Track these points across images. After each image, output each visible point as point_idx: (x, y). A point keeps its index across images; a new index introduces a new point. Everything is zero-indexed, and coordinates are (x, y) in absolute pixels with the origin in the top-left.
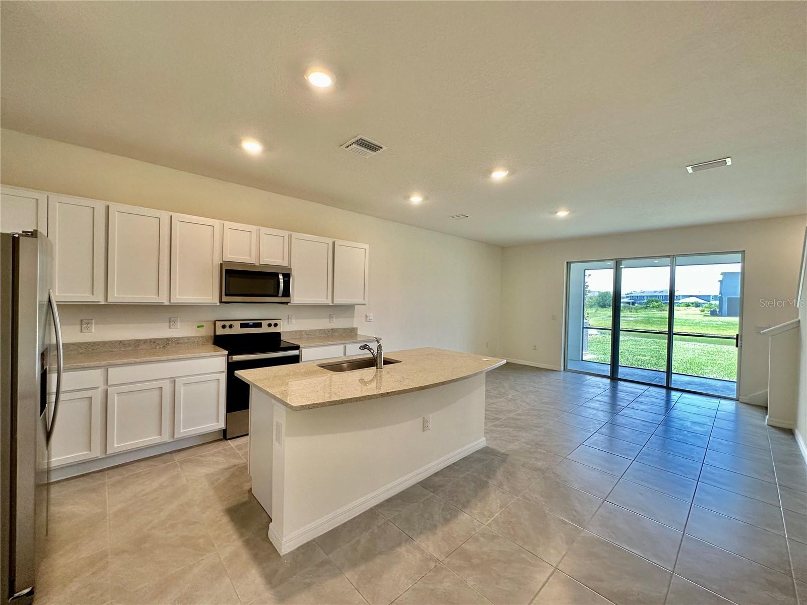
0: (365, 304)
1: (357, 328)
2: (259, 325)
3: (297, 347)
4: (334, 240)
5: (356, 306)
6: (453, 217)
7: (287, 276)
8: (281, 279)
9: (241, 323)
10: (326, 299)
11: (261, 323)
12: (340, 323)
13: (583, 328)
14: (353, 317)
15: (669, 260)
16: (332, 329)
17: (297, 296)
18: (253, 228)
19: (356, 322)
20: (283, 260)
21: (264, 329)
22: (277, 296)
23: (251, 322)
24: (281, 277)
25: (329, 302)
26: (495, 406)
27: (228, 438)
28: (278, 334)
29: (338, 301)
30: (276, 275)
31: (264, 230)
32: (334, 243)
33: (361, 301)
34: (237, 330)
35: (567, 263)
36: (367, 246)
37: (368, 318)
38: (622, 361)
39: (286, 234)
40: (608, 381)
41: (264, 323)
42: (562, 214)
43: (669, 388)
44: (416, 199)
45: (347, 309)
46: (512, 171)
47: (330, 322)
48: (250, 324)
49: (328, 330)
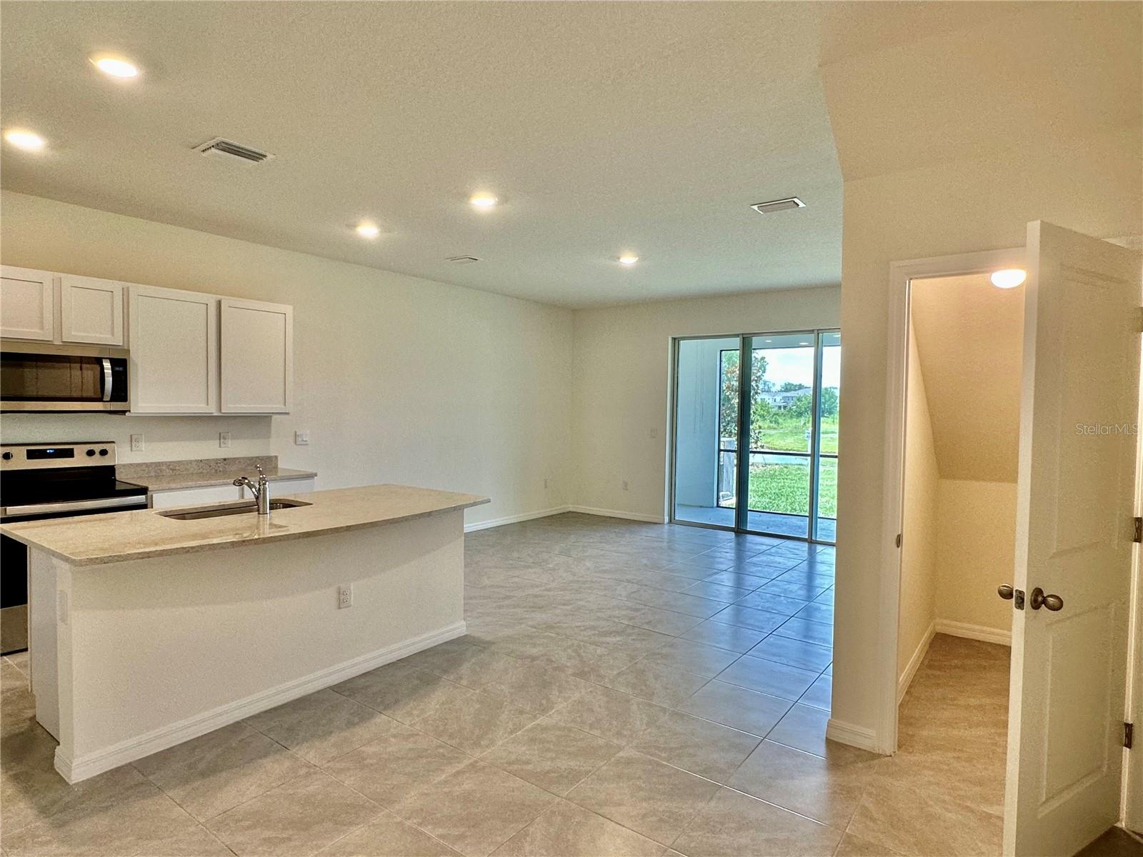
0: (288, 414)
1: (276, 457)
2: (69, 454)
3: (143, 491)
4: (219, 297)
5: (274, 417)
6: (453, 259)
7: (121, 367)
8: (108, 369)
9: (28, 451)
10: (205, 405)
11: (72, 450)
12: (239, 448)
13: (720, 450)
14: (267, 436)
15: (812, 336)
16: (225, 459)
17: (143, 399)
18: (47, 276)
19: (276, 446)
20: (113, 335)
21: (79, 460)
22: (100, 400)
23: (50, 449)
24: (107, 365)
25: (212, 409)
26: (516, 579)
28: (111, 469)
29: (229, 408)
30: (99, 361)
31: (69, 280)
32: (219, 303)
33: (278, 407)
34: (21, 462)
35: (674, 339)
36: (289, 309)
37: (299, 439)
38: (752, 501)
39: (117, 286)
40: (732, 535)
41: (79, 450)
42: (628, 260)
43: (812, 542)
44: (368, 230)
45: (258, 422)
46: (504, 199)
47: (220, 447)
48: (48, 451)
49: (217, 461)
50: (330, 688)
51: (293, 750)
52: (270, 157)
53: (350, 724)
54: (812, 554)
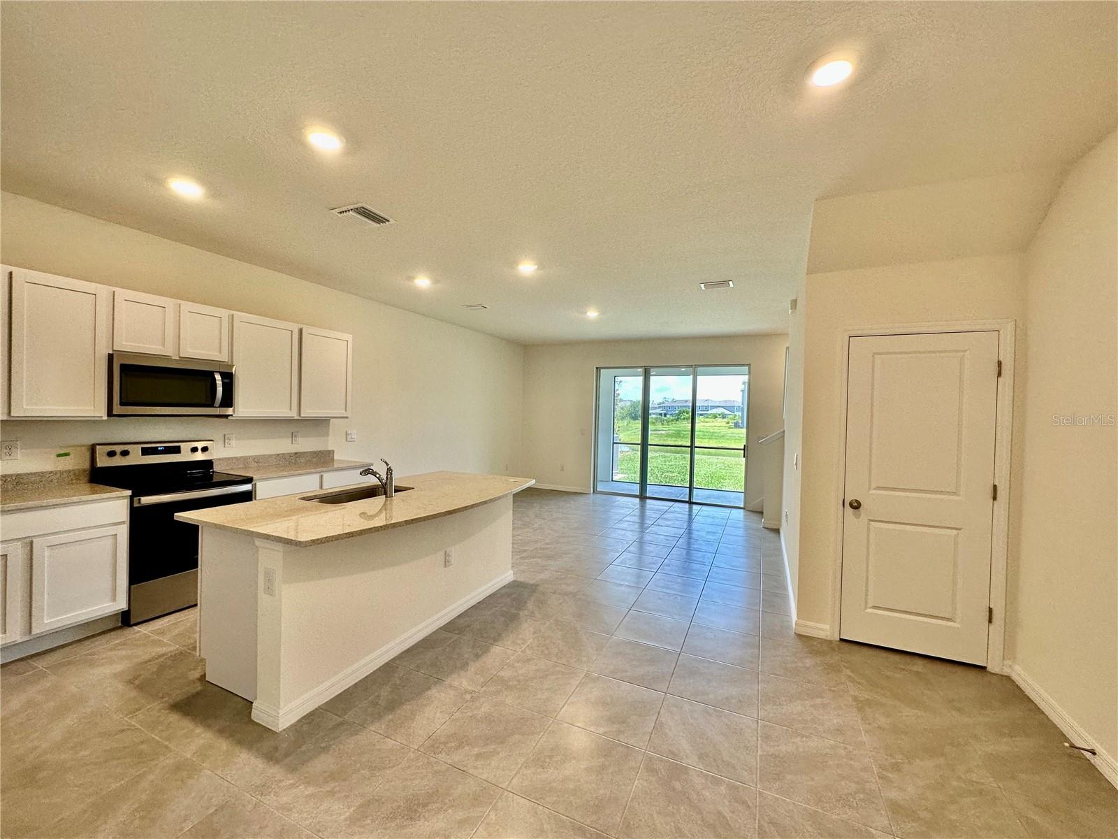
0: (347, 417)
1: (333, 451)
2: (177, 450)
3: (249, 480)
4: (302, 326)
5: (332, 420)
6: (467, 306)
7: (228, 378)
8: (219, 380)
9: (142, 448)
10: (289, 411)
11: (179, 447)
12: (307, 444)
13: (614, 443)
14: (327, 434)
15: (691, 369)
16: (296, 453)
17: (244, 406)
18: (169, 303)
19: (332, 442)
20: (220, 352)
21: (185, 456)
22: (212, 405)
23: (161, 446)
24: (218, 377)
25: (294, 414)
26: (520, 538)
27: (131, 623)
28: (209, 464)
29: (307, 412)
30: (210, 375)
31: (187, 306)
32: (301, 331)
33: (342, 413)
34: (136, 458)
35: (597, 368)
36: (349, 337)
37: (349, 437)
38: (650, 479)
39: (225, 313)
40: (637, 500)
41: (185, 447)
42: (592, 314)
43: (691, 503)
44: (423, 282)
45: (320, 424)
46: (541, 266)
47: (292, 443)
48: (159, 448)
49: (290, 455)
50: (441, 628)
51: (448, 681)
52: (392, 221)
53: (477, 656)
54: (691, 510)
